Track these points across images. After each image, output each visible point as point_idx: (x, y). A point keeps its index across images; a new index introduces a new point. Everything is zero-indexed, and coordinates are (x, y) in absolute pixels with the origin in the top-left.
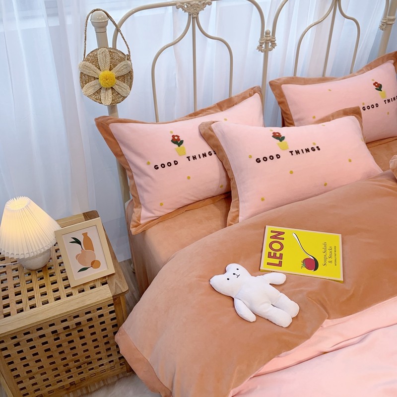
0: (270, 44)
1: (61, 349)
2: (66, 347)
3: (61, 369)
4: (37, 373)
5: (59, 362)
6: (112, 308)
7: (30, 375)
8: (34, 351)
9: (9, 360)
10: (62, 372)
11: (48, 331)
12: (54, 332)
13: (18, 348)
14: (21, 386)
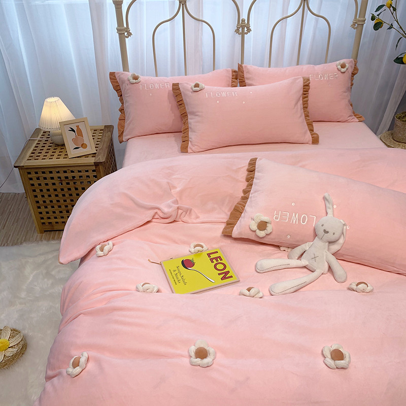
4: (49, 205)
6: (95, 174)
8: (47, 187)
12: (59, 178)
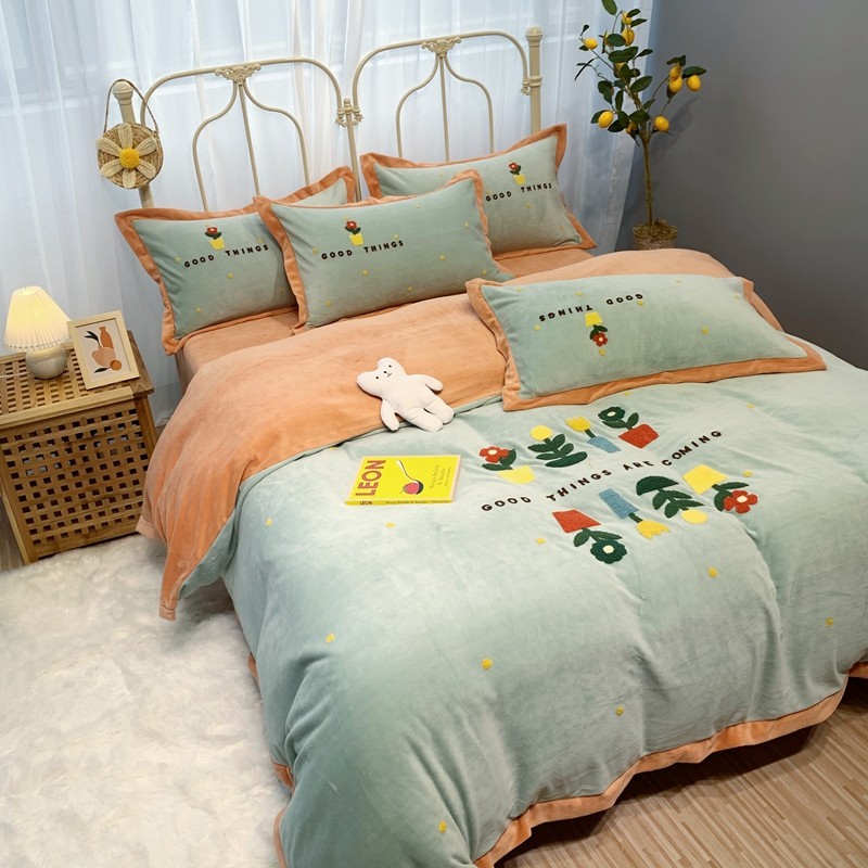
0: (353, 116)
1: (74, 468)
2: (81, 467)
3: (76, 499)
4: (46, 499)
5: (72, 487)
6: (135, 417)
7: (38, 500)
9: (13, 470)
10: (77, 505)
11: (57, 435)
12: (65, 439)
13: (24, 454)
14: (27, 515)
